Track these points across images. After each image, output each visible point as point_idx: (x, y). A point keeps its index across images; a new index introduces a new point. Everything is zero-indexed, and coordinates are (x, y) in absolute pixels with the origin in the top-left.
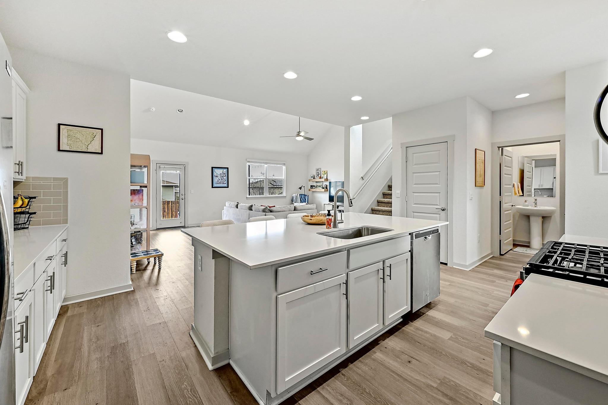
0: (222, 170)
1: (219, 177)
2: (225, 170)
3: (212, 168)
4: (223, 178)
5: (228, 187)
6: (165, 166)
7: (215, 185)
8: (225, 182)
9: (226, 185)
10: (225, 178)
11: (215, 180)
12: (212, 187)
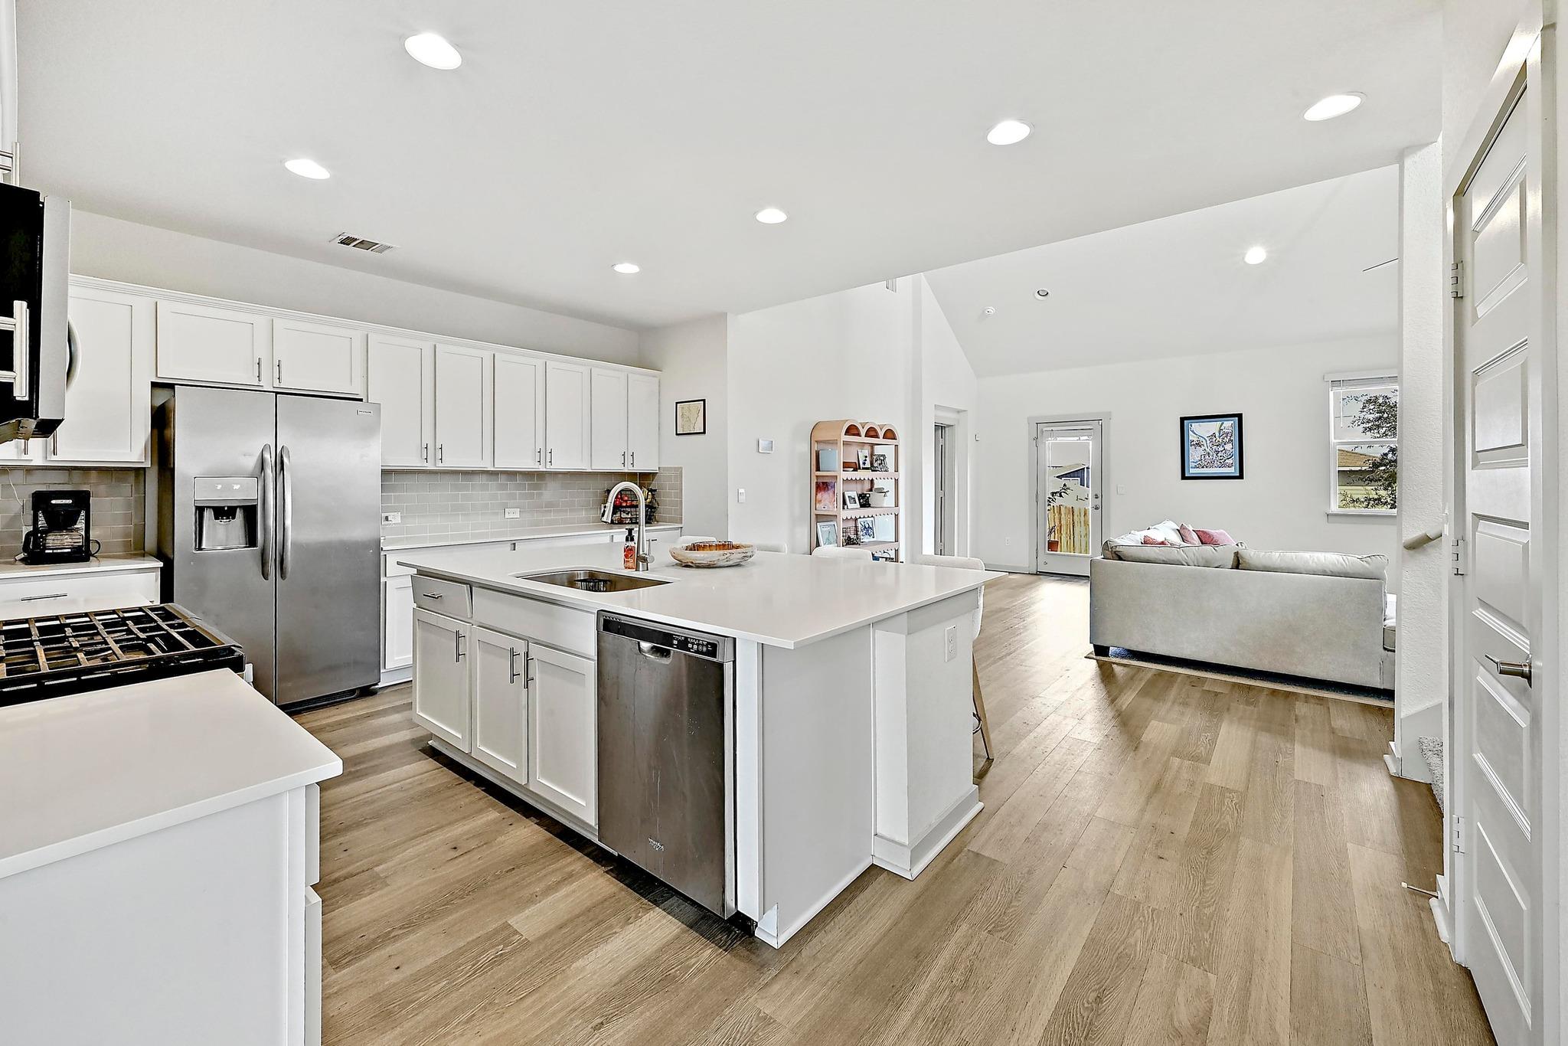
0: (1219, 423)
1: (1207, 446)
2: (1229, 424)
3: (1183, 420)
4: (1221, 449)
5: (1241, 477)
6: (1053, 428)
7: (1192, 471)
8: (1230, 461)
9: (1233, 471)
10: (1228, 447)
11: (1194, 455)
12: (1184, 477)
